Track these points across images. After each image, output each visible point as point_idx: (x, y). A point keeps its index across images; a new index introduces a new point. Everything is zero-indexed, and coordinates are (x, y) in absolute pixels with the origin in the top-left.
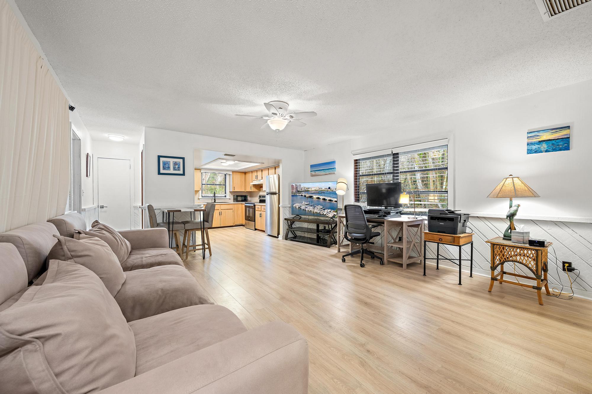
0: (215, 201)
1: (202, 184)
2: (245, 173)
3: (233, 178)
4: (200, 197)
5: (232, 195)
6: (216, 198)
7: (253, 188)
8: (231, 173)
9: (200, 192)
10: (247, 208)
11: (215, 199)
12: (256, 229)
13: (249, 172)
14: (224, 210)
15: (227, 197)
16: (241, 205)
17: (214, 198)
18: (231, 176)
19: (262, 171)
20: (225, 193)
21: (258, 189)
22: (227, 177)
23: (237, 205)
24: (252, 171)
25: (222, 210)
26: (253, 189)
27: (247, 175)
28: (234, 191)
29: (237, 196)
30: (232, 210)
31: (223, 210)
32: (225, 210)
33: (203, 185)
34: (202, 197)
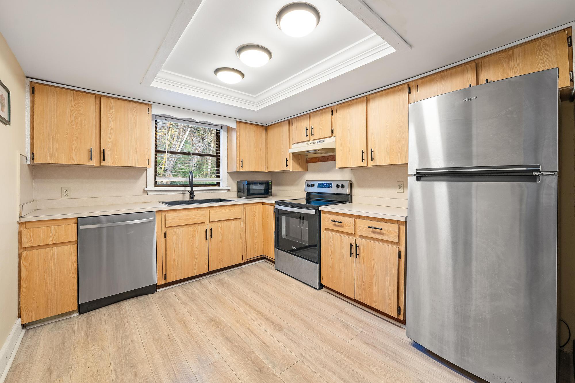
0: (192, 198)
1: (156, 151)
2: (266, 128)
3: (238, 138)
4: (151, 186)
5: (233, 179)
6: (195, 188)
7: (291, 162)
8: (233, 125)
9: (151, 171)
10: (284, 218)
11: (192, 192)
12: (321, 286)
13: (278, 124)
14: (219, 224)
15: (223, 186)
16: (261, 206)
17: (189, 188)
18: (234, 135)
19: (332, 112)
20: (218, 176)
21: (302, 167)
22: (223, 136)
23: (252, 207)
24: (289, 120)
25: (213, 226)
26: (293, 166)
27: (272, 133)
28: (241, 170)
29: (249, 184)
30: (239, 222)
31: (216, 224)
32: (222, 223)
33: (159, 154)
34: (156, 185)
